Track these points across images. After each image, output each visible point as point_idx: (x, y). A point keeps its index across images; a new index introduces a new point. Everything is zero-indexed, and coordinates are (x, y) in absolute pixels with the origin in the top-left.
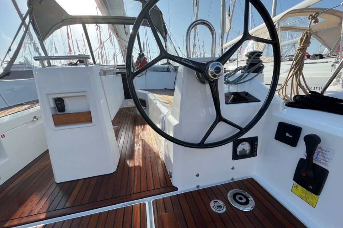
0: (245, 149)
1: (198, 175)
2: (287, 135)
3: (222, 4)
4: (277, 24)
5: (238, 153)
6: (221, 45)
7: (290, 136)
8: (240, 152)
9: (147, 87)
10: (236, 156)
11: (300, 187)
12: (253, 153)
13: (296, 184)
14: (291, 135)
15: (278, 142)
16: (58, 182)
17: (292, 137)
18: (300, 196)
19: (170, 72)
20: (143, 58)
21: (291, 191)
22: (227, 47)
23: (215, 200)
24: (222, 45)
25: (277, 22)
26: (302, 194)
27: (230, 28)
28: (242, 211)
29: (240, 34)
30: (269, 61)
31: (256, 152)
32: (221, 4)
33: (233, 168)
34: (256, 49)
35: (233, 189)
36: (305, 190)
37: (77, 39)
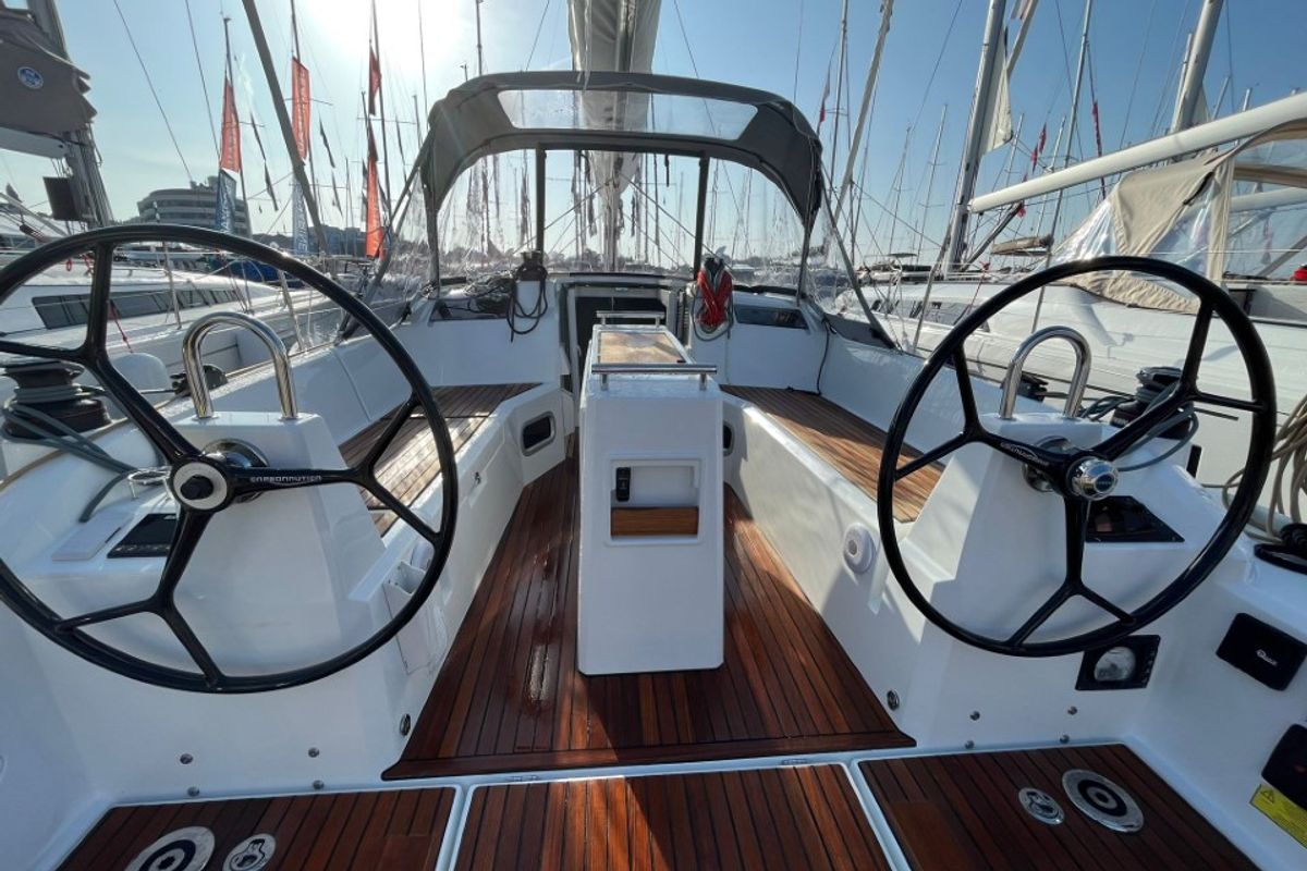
0: (1119, 666)
1: (976, 716)
2: (1262, 654)
3: (986, 39)
4: (1221, 171)
5: (1096, 675)
6: (963, 198)
7: (1269, 660)
8: (1102, 671)
9: (728, 380)
10: (1087, 681)
11: (1280, 798)
12: (1138, 678)
13: (1269, 786)
14: (1273, 658)
15: (1224, 667)
16: (588, 672)
17: (1274, 663)
18: (1277, 820)
19: (806, 327)
20: (721, 276)
21: (1251, 802)
22: (989, 210)
23: (1029, 790)
24: (965, 199)
25: (1222, 163)
26: (1284, 816)
27: (1008, 137)
28: (1108, 829)
29: (1049, 168)
30: (1165, 306)
31: (1148, 676)
32: (982, 39)
33: (1073, 711)
34: (1118, 250)
35: (1074, 767)
36: (1295, 806)
37: (399, 120)
